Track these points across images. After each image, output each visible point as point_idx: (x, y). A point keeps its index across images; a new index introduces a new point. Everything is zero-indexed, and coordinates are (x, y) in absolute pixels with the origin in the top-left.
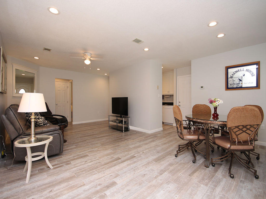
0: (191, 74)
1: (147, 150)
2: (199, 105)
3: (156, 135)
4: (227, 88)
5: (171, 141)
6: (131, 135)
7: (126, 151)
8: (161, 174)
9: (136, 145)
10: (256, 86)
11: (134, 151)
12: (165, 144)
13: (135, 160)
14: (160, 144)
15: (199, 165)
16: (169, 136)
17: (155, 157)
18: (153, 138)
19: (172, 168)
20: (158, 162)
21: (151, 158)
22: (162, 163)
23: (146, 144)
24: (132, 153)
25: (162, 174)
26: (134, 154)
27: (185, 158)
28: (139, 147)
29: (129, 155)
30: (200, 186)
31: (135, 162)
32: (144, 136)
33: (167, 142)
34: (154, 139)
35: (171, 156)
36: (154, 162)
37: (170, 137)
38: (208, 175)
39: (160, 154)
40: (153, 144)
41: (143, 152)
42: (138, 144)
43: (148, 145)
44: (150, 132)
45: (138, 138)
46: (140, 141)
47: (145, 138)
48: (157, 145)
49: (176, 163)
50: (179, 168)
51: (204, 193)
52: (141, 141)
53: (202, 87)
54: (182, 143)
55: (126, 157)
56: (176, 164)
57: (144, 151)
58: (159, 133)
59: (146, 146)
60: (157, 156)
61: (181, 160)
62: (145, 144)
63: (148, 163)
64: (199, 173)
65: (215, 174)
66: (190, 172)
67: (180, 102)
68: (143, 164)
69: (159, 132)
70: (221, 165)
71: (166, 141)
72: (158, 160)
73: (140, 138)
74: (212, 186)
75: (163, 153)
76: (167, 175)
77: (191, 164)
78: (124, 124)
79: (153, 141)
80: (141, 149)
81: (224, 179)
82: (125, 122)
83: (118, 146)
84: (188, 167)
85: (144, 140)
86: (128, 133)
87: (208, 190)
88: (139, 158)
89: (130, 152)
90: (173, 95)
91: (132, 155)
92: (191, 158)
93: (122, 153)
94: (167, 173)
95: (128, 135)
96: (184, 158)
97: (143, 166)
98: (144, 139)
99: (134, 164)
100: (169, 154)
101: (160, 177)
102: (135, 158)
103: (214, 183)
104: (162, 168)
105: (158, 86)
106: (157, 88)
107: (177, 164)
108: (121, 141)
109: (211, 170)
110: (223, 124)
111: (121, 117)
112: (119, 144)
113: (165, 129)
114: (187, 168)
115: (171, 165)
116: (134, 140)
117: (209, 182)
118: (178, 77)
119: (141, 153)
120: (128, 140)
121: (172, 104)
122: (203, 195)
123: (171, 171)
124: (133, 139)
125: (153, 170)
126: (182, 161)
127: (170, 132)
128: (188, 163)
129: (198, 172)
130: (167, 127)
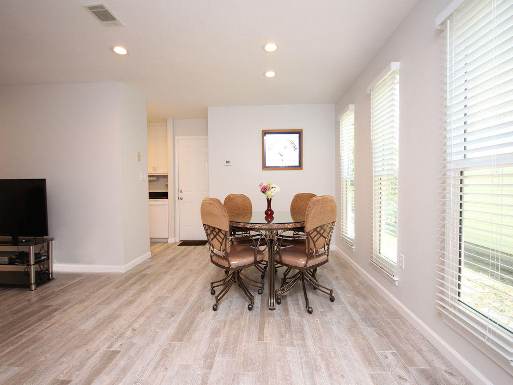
0: (207, 134)
1: (142, 320)
2: (234, 196)
3: (141, 272)
4: (265, 167)
5: (184, 278)
6: (63, 291)
7: (77, 347)
8: (210, 367)
9: (100, 316)
10: (298, 165)
11: (105, 336)
12: (175, 288)
13: (122, 363)
14: (165, 291)
15: (259, 310)
16: (174, 268)
17: (171, 331)
18: (139, 283)
19: (221, 340)
20: (185, 338)
21: (165, 336)
22: (196, 336)
23: (130, 303)
24: (100, 345)
25: (212, 363)
26: (110, 347)
27: (232, 307)
28: (113, 317)
29: (92, 355)
30: (286, 351)
31: (125, 370)
32: (111, 282)
33: (179, 283)
34: (143, 286)
35: (203, 313)
36: (178, 344)
37: (177, 270)
38: (283, 323)
39: (179, 318)
40: (148, 298)
41: (134, 330)
42: (104, 312)
43: (135, 304)
44: (121, 269)
45: (96, 294)
46: (107, 302)
47: (116, 288)
48: (160, 298)
49: (223, 324)
50: (234, 332)
51: (299, 361)
52: (107, 299)
53: (227, 162)
54: (207, 276)
55: (85, 368)
56: (224, 326)
57: (136, 326)
58: (148, 265)
59: (133, 310)
60: (176, 325)
61: (227, 314)
62: (125, 305)
63: (165, 354)
64: (270, 326)
65: (290, 318)
66: (255, 331)
67: (181, 192)
68: (153, 364)
69: (145, 263)
70: (286, 298)
71: (175, 281)
72: (183, 333)
73: (102, 290)
74: (301, 342)
75: (183, 314)
76: (223, 360)
77: (248, 315)
78: (36, 263)
79: (144, 290)
80: (124, 323)
81: (304, 320)
82: (37, 256)
83: (34, 340)
84: (247, 322)
85: (118, 296)
86: (51, 287)
87: (300, 353)
88: (132, 353)
89: (92, 347)
90: (166, 177)
91: (102, 351)
92: (240, 302)
93: (64, 359)
94: (221, 356)
95: (53, 293)
96: (230, 306)
97: (155, 368)
98: (114, 290)
99: (125, 375)
100: (198, 308)
101: (211, 375)
102: (119, 355)
103: (299, 335)
104: (203, 348)
105: (139, 153)
106: (137, 159)
107: (226, 327)
108: (37, 321)
109: (279, 312)
110: (294, 227)
111: (15, 243)
112: (35, 334)
113: (155, 253)
114: (247, 327)
115: (216, 333)
116: (86, 304)
117: (291, 335)
118: (177, 138)
119: (129, 333)
120: (65, 311)
121: (164, 195)
122: (300, 367)
123: (225, 349)
124: (82, 301)
125: (186, 367)
126: (231, 315)
127: (170, 257)
128: (242, 313)
129: (266, 324)
130: (158, 248)
